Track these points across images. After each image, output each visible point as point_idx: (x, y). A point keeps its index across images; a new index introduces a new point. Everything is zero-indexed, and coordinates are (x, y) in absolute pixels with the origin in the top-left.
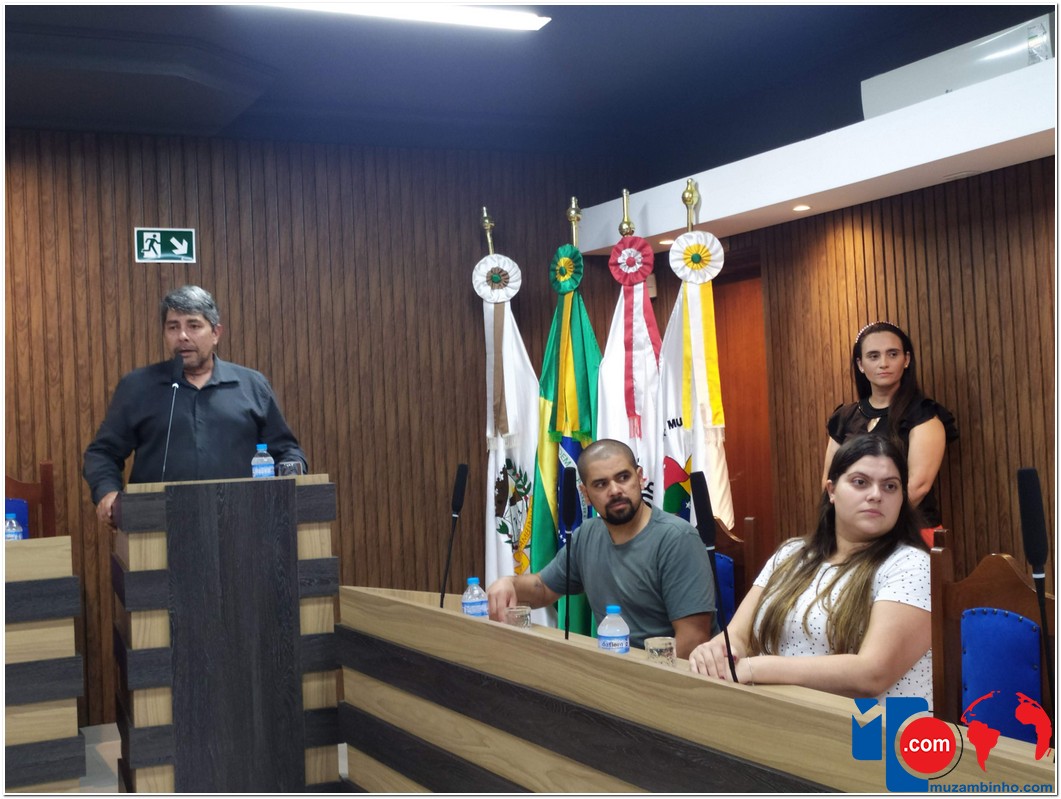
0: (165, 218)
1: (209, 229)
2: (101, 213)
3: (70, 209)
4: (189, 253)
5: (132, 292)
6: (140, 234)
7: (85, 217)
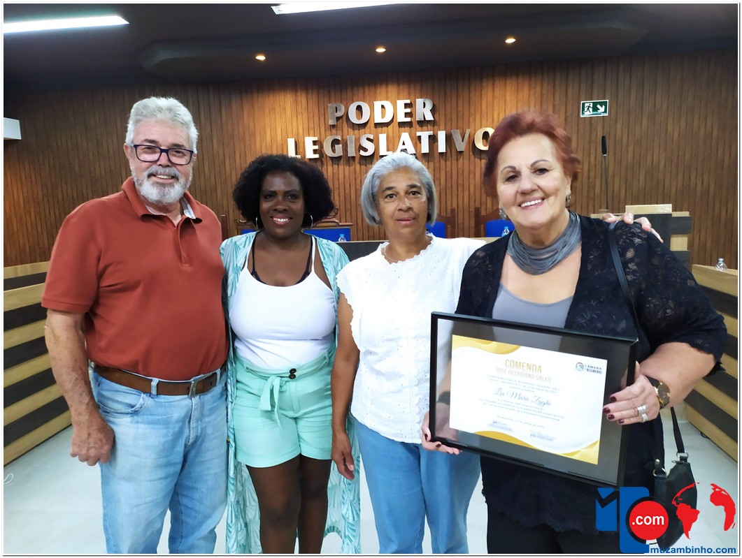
0: (595, 97)
1: (615, 98)
2: (567, 96)
3: (554, 96)
4: (605, 112)
5: (578, 130)
6: (584, 104)
7: (560, 98)
